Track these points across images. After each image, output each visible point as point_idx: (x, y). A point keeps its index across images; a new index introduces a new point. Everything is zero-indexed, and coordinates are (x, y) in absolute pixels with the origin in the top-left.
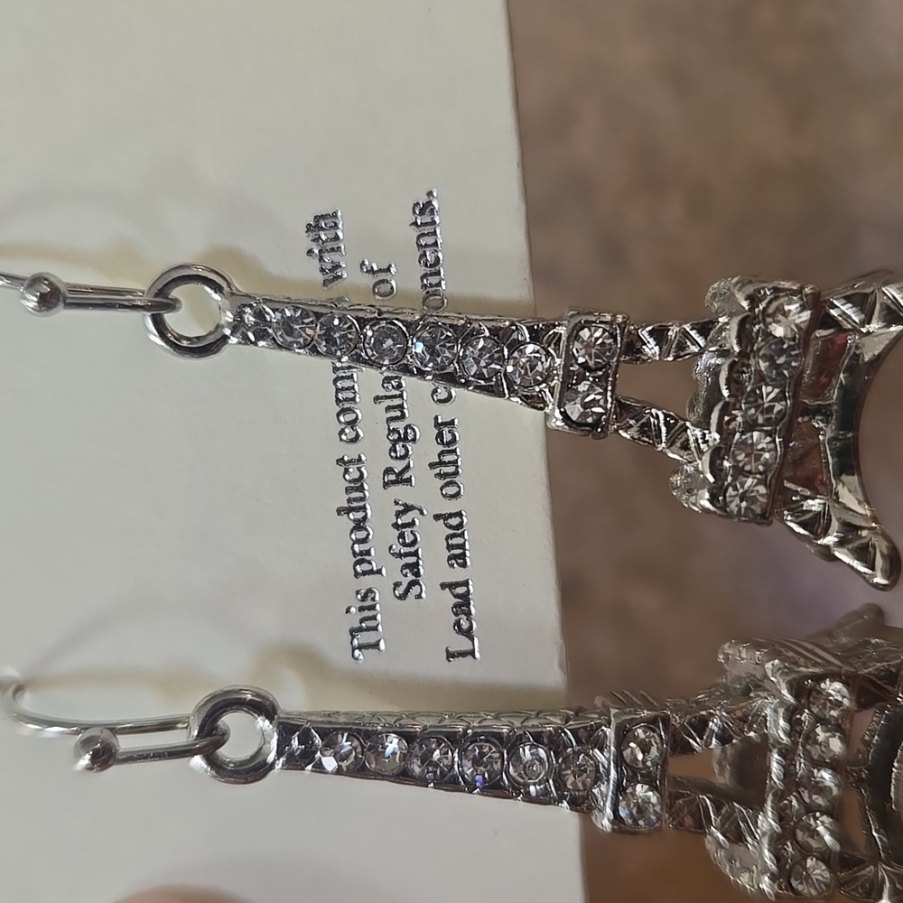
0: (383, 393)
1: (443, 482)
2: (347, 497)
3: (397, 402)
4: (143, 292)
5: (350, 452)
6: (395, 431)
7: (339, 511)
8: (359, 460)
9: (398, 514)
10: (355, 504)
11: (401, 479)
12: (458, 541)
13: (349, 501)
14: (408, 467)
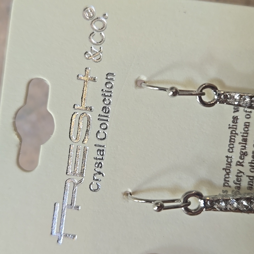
0: (241, 142)
1: (251, 168)
2: (226, 166)
3: (244, 145)
4: (195, 91)
5: (230, 155)
6: (243, 152)
7: (223, 169)
8: (231, 157)
9: (238, 173)
10: (228, 168)
11: (241, 164)
12: (251, 183)
13: (227, 167)
14: (243, 162)
